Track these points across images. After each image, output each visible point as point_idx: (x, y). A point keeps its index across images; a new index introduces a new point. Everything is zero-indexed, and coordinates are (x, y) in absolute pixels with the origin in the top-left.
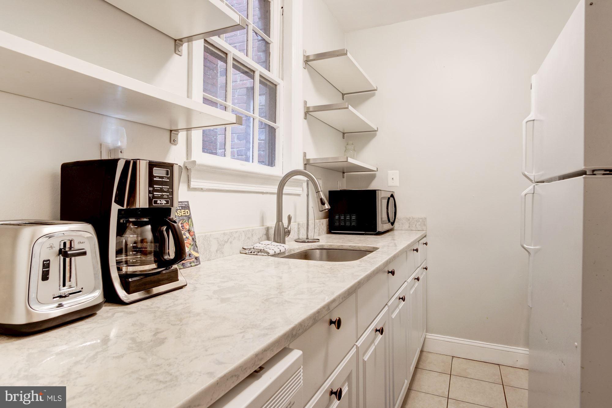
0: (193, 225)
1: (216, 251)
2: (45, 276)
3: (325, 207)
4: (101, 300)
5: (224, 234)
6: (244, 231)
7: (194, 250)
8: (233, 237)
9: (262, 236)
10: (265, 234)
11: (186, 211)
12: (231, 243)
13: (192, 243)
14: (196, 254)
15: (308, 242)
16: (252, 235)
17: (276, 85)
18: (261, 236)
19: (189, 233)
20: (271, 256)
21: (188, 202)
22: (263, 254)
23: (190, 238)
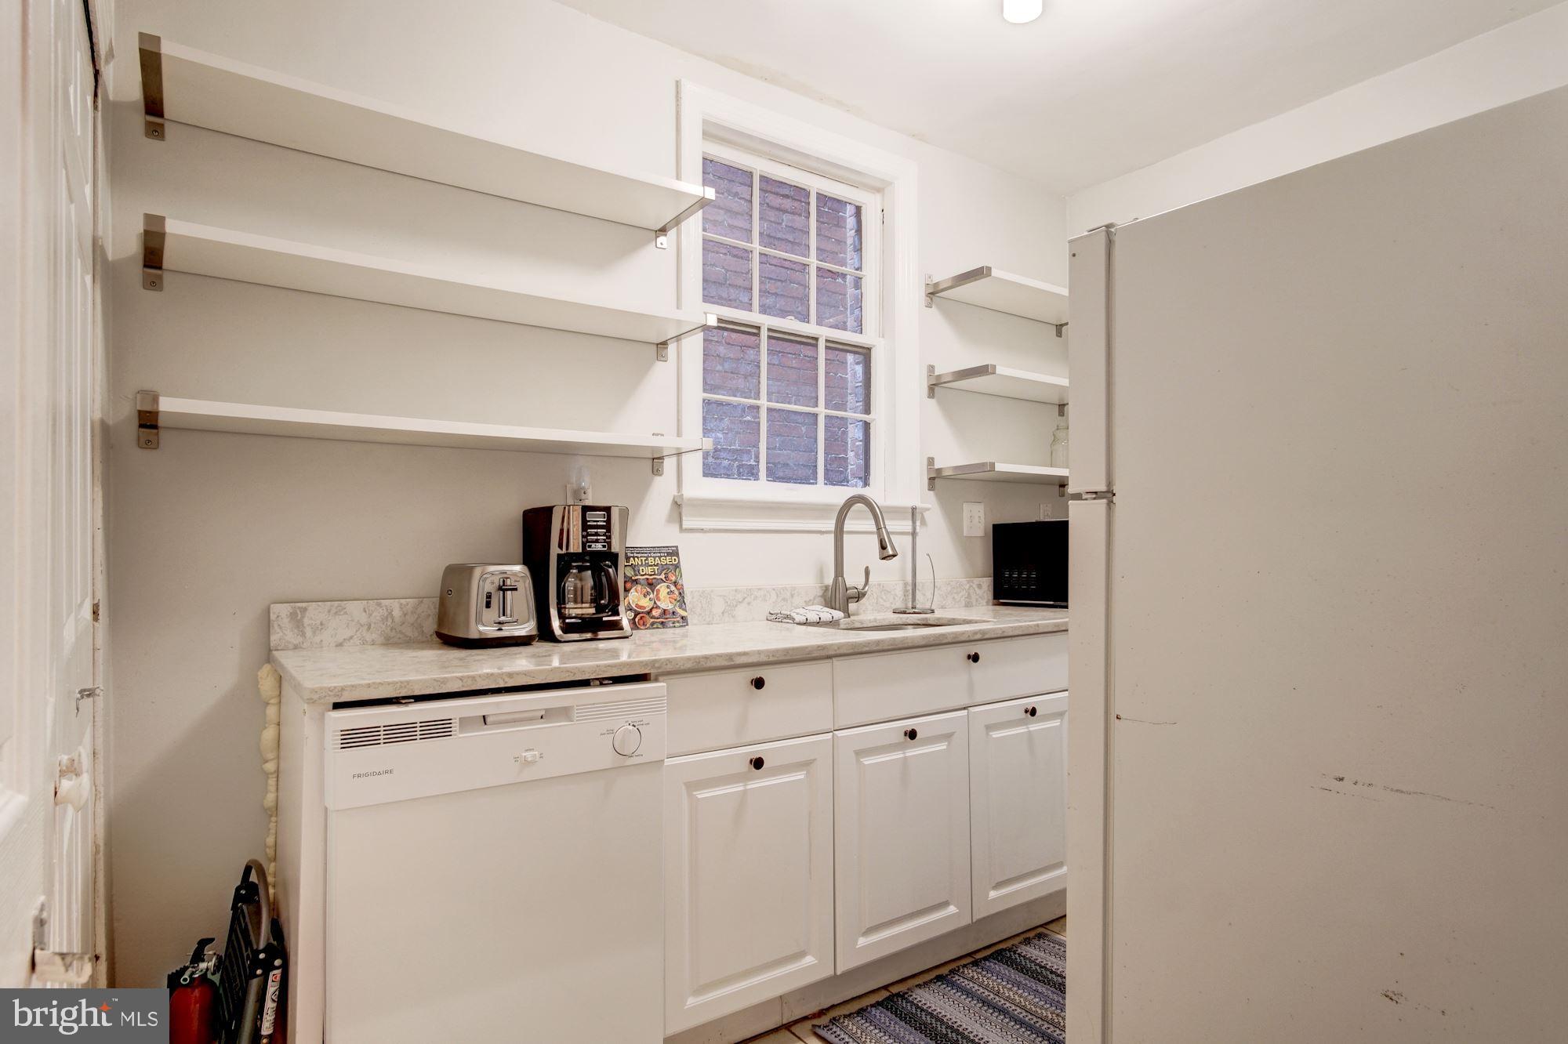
0: (681, 576)
1: (723, 613)
2: (488, 605)
3: (888, 552)
4: (535, 632)
5: (736, 591)
6: (774, 589)
7: (680, 607)
8: (753, 596)
9: (814, 599)
10: (821, 596)
11: (673, 558)
12: (749, 604)
13: (678, 599)
14: (683, 613)
15: (915, 613)
16: (792, 596)
17: (869, 349)
18: (812, 598)
19: (675, 586)
20: (797, 624)
21: (677, 547)
22: (789, 621)
23: (677, 592)
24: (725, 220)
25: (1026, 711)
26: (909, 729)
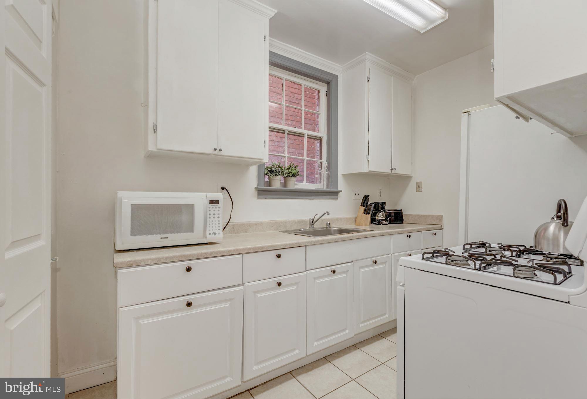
17: (322, 139)
24: (276, 96)
25: (373, 262)
26: (333, 270)
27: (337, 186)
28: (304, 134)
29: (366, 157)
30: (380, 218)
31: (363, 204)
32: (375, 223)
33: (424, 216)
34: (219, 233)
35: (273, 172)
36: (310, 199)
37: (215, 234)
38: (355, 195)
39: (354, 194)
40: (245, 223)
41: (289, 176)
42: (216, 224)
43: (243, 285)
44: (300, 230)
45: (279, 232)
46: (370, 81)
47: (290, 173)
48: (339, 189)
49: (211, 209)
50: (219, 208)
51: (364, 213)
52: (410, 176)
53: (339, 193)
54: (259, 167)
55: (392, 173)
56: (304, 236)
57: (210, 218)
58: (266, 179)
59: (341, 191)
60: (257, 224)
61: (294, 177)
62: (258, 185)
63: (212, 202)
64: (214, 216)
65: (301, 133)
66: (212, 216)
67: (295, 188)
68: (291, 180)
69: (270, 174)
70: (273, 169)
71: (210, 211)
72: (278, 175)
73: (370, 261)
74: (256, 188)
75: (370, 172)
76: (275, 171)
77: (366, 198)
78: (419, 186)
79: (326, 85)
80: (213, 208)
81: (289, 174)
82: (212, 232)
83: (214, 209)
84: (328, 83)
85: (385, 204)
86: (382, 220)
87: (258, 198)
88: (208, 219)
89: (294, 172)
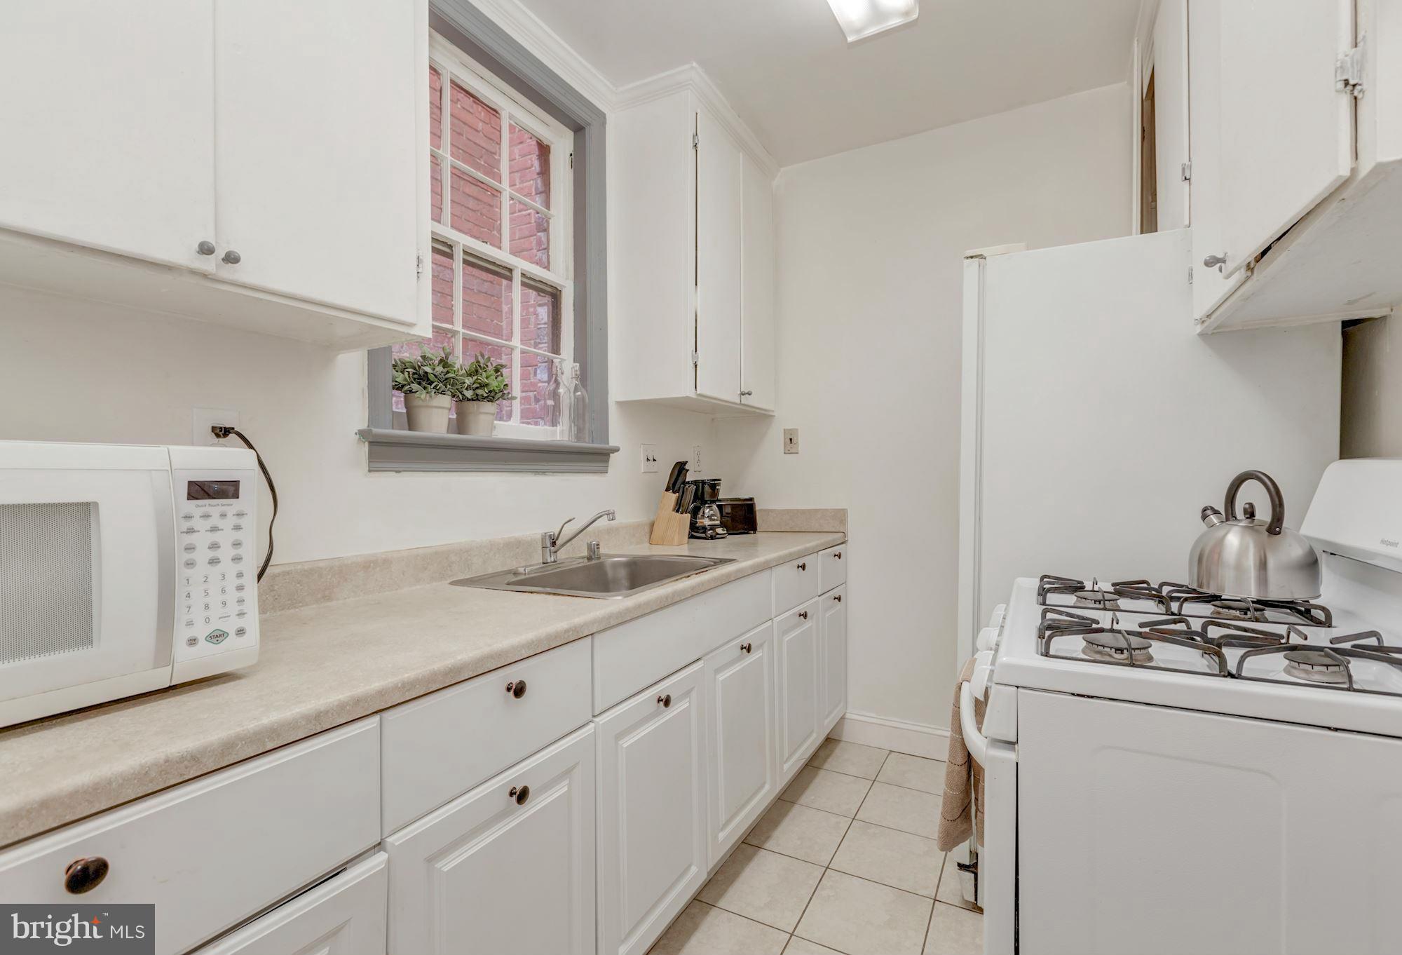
27: (605, 436)
28: (510, 270)
29: (691, 355)
30: (707, 522)
31: (672, 487)
32: (695, 534)
33: (803, 512)
34: (241, 632)
35: (423, 379)
36: (536, 472)
37: (217, 637)
38: (648, 460)
39: (643, 458)
40: (321, 564)
41: (477, 398)
42: (223, 591)
43: (379, 846)
44: (516, 574)
45: (451, 583)
46: (699, 146)
47: (482, 386)
48: (613, 442)
49: (197, 523)
50: (240, 515)
51: (677, 511)
52: (771, 413)
53: (611, 455)
54: (374, 357)
55: (741, 404)
56: (559, 595)
57: (190, 564)
58: (397, 403)
59: (616, 450)
60: (369, 565)
61: (491, 401)
62: (372, 420)
63: (200, 490)
64: (211, 554)
65: (504, 265)
66: (202, 555)
67: (493, 437)
68: (482, 410)
69: (415, 386)
70: (428, 369)
71: (191, 531)
72: (443, 393)
73: (733, 649)
74: (362, 434)
75: (700, 398)
76: (432, 377)
77: (680, 468)
78: (791, 440)
79: (573, 133)
80: (206, 516)
81: (480, 392)
82: (201, 631)
83: (215, 520)
84: (578, 129)
85: (719, 484)
86: (713, 528)
87: (370, 471)
88: (181, 572)
89: (494, 384)
